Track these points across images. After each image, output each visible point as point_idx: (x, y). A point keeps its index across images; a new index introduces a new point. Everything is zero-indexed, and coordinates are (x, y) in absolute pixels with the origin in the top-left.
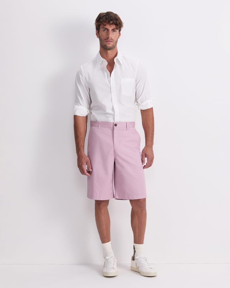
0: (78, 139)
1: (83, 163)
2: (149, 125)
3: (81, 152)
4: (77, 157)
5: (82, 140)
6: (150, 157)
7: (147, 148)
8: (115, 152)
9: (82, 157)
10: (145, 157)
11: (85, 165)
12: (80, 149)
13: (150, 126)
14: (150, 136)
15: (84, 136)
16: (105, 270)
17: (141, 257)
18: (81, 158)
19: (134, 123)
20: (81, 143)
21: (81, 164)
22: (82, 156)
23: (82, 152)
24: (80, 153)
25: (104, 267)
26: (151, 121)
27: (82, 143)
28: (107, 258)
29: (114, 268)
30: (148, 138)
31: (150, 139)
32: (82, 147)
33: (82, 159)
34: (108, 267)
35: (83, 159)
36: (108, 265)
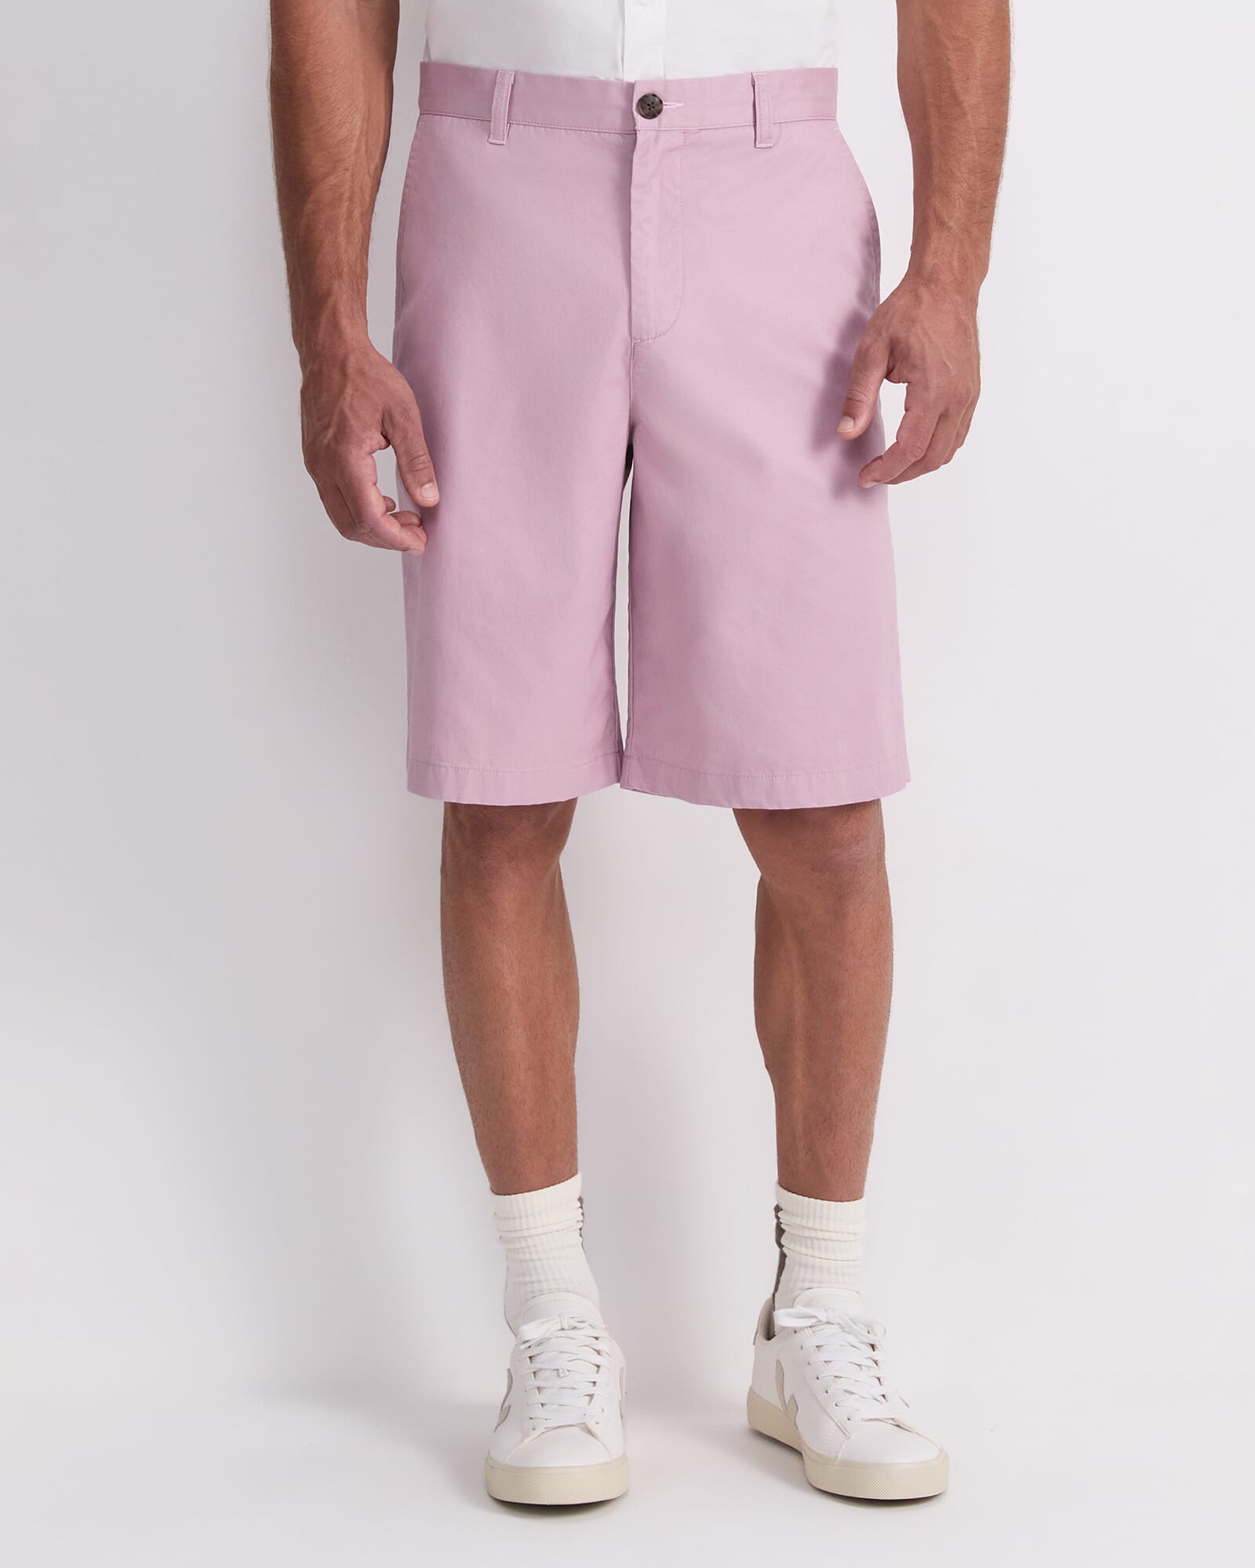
0: (309, 207)
1: (354, 423)
2: (958, 86)
3: (336, 326)
4: (295, 377)
5: (350, 213)
6: (935, 381)
7: (918, 298)
8: (634, 353)
9: (345, 375)
10: (888, 375)
11: (367, 449)
12: (329, 293)
13: (971, 97)
14: (961, 188)
15: (368, 181)
16: (511, 1449)
17: (823, 1317)
18: (336, 375)
19: (828, 77)
20: (337, 247)
21: (335, 438)
22: (343, 368)
23: (345, 322)
24: (321, 335)
25: (505, 1412)
26: (980, 49)
27: (342, 239)
28: (532, 1331)
29: (590, 1432)
30: (936, 201)
31: (955, 213)
32: (340, 275)
33: (342, 391)
34: (540, 1413)
35: (349, 391)
36: (538, 1398)
